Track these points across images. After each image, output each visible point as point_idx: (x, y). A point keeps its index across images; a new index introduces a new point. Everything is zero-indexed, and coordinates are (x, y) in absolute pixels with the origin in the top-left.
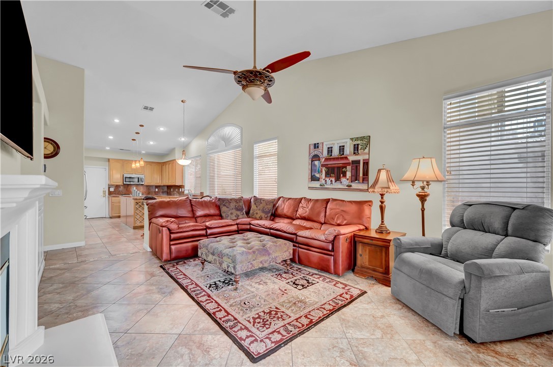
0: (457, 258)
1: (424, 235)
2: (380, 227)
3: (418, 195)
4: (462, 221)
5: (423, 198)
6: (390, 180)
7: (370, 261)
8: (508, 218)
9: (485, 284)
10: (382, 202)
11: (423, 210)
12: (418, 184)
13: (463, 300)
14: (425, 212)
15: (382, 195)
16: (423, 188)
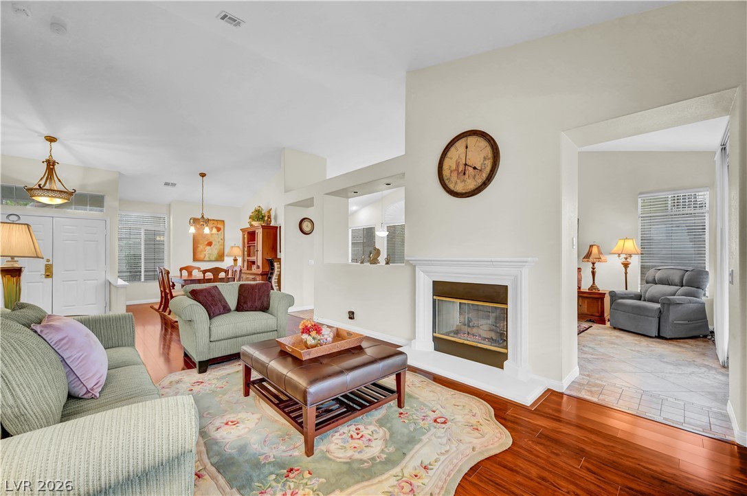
0: (652, 300)
1: (626, 289)
2: (592, 286)
3: (623, 264)
4: (654, 279)
5: (626, 265)
6: (600, 253)
7: (588, 310)
8: (683, 276)
9: (671, 307)
10: (593, 269)
11: (626, 274)
12: (623, 256)
13: (659, 318)
14: (628, 275)
15: (593, 264)
16: (626, 259)
